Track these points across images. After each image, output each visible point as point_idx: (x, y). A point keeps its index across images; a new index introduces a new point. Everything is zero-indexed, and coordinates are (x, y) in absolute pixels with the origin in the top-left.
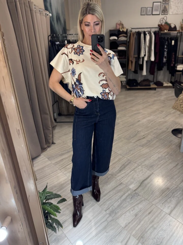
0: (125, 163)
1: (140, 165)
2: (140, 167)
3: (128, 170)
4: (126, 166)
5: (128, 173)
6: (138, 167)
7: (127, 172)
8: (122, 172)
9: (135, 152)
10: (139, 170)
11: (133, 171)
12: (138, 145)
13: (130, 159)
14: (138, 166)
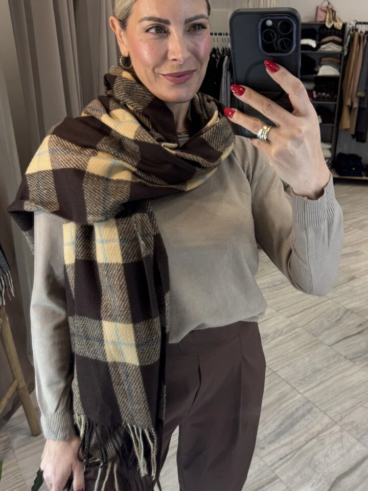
0: (297, 409)
1: (336, 422)
2: (336, 428)
3: (301, 436)
4: (297, 422)
5: (301, 445)
6: (332, 429)
7: (297, 441)
8: (283, 442)
9: (328, 377)
10: (333, 439)
11: (314, 441)
12: (342, 355)
13: (310, 399)
14: (332, 426)
